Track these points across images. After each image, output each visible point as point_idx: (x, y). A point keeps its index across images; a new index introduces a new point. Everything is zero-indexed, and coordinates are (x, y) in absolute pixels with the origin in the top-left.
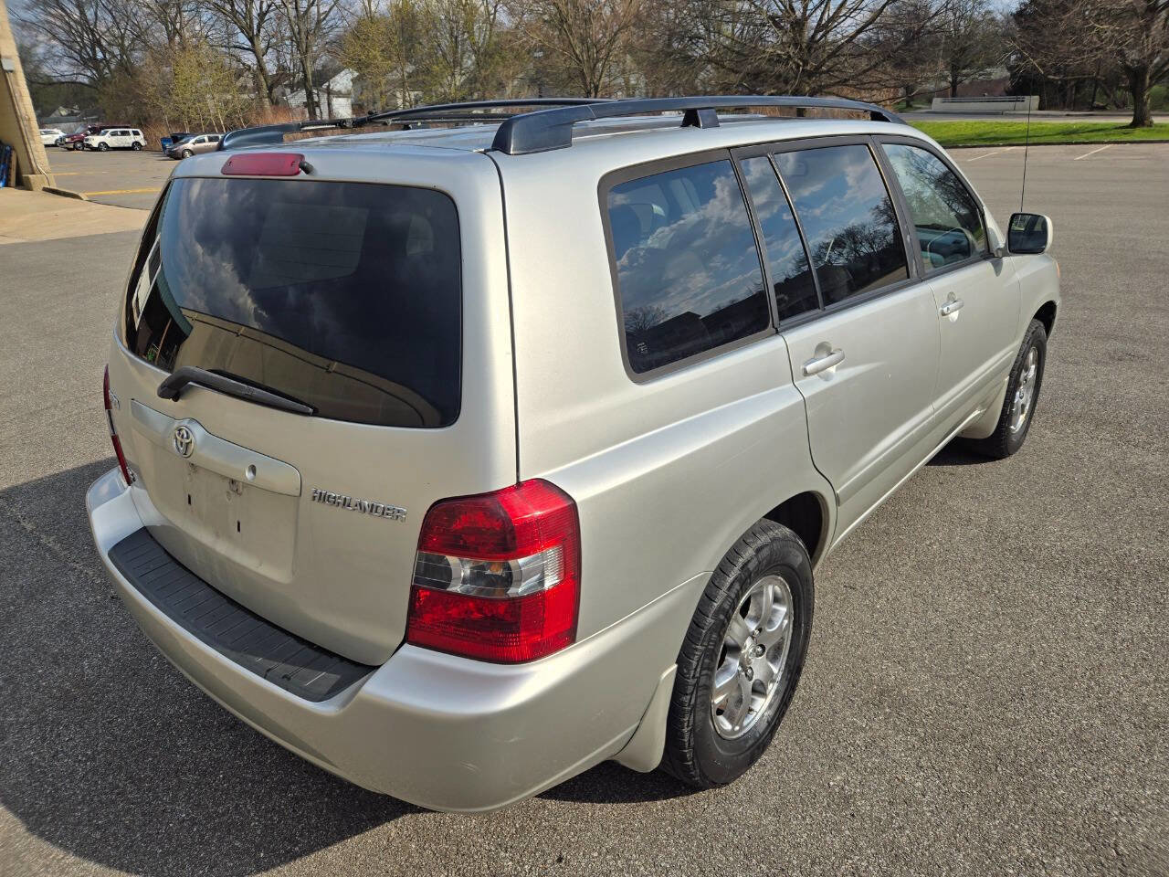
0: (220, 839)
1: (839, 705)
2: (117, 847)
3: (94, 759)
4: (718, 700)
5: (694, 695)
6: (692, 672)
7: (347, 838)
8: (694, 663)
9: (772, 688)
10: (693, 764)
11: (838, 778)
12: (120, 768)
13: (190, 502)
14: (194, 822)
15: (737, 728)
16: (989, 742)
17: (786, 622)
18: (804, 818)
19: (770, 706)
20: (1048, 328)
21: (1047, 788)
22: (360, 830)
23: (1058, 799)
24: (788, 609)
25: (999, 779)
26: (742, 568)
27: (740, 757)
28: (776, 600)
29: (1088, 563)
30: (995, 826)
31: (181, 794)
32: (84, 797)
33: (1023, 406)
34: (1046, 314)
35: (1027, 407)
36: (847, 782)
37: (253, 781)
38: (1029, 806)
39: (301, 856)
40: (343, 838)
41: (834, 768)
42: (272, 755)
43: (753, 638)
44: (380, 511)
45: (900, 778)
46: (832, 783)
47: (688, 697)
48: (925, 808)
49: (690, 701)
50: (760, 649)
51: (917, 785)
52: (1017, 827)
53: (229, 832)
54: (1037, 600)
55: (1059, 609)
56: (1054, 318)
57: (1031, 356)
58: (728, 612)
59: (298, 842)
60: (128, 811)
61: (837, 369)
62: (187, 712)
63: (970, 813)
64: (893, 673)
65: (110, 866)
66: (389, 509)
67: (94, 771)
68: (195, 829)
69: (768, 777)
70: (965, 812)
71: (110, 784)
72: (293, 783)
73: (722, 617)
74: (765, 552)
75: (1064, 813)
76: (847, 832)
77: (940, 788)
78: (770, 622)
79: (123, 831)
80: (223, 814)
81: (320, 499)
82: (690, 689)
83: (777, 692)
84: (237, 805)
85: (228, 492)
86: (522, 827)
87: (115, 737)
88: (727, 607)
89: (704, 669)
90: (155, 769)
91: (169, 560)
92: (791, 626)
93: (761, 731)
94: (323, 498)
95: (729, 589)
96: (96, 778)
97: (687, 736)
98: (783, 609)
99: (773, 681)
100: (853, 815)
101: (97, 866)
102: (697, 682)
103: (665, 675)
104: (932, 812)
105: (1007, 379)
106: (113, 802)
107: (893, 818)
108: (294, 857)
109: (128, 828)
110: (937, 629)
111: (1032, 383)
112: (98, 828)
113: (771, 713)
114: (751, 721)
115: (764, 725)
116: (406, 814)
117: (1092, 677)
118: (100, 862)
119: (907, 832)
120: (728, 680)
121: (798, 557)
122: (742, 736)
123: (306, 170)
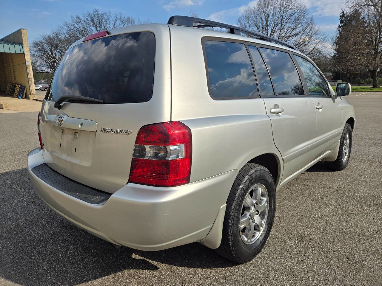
0: (57, 276)
1: (287, 240)
2: (19, 277)
3: (17, 249)
4: (242, 226)
5: (233, 220)
6: (232, 210)
7: (103, 277)
8: (233, 207)
9: (262, 229)
10: (233, 249)
11: (288, 263)
12: (25, 252)
13: (60, 146)
14: (48, 270)
15: (249, 241)
16: (343, 253)
17: (266, 204)
18: (275, 276)
19: (261, 236)
20: (352, 127)
21: (367, 268)
22: (108, 274)
23: (372, 272)
24: (267, 199)
25: (349, 265)
26: (250, 176)
27: (250, 252)
28: (263, 195)
29: (374, 200)
30: (349, 280)
31: (45, 261)
32: (10, 261)
33: (346, 153)
34: (351, 121)
35: (347, 154)
36: (291, 264)
37: (72, 258)
38: (361, 274)
39: (86, 282)
40: (102, 277)
41: (286, 260)
42: (80, 250)
43: (254, 207)
44: (123, 132)
45: (311, 264)
46: (285, 265)
47: (231, 220)
48: (321, 274)
49: (231, 222)
50: (257, 212)
51: (317, 266)
52: (357, 281)
53: (60, 273)
54: (357, 210)
55: (365, 213)
56: (354, 124)
57: (347, 136)
58: (245, 190)
59: (86, 277)
60: (25, 266)
61: (282, 114)
62: (51, 236)
63: (338, 276)
64: (307, 231)
65: (15, 282)
66: (126, 131)
67: (16, 253)
68: (48, 272)
69: (261, 262)
70: (336, 275)
71: (21, 257)
72: (86, 259)
73: (243, 192)
74: (258, 173)
75: (375, 277)
76: (292, 281)
77: (326, 267)
78: (260, 203)
79: (22, 272)
80: (59, 268)
81: (103, 131)
82: (231, 217)
83: (264, 231)
84: (65, 265)
85: (73, 139)
86: (168, 275)
87: (25, 242)
88: (245, 189)
89: (237, 210)
90: (37, 252)
91: (50, 170)
92: (268, 206)
93: (258, 244)
94: (104, 130)
95: (245, 182)
96: (16, 255)
97: (230, 236)
98: (265, 199)
99: (262, 226)
100: (294, 275)
101: (11, 282)
102: (234, 215)
103: (222, 207)
104: (324, 275)
105: (340, 140)
106: (21, 262)
107: (309, 277)
108: (83, 282)
109: (24, 271)
110: (322, 218)
111: (348, 145)
112: (14, 270)
113: (262, 238)
114: (254, 240)
115: (259, 243)
116: (126, 269)
117: (380, 234)
118: (12, 281)
119: (315, 281)
120: (245, 219)
121: (270, 179)
122: (251, 245)
123: (109, 33)
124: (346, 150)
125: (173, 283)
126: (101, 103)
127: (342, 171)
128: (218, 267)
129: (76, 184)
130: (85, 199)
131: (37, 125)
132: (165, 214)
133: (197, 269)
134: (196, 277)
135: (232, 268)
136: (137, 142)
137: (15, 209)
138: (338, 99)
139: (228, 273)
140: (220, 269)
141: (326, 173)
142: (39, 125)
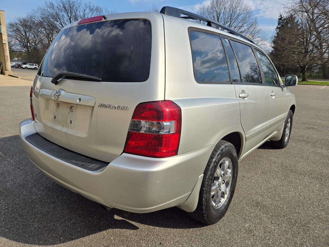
0: (48, 234)
1: (244, 206)
2: (13, 234)
3: (8, 209)
4: (212, 193)
5: (207, 188)
6: (207, 180)
7: (90, 235)
8: (207, 177)
9: (226, 196)
10: (205, 212)
11: (247, 225)
12: (16, 212)
13: (55, 118)
14: (39, 228)
15: (216, 206)
16: (292, 217)
17: (230, 175)
18: (238, 236)
19: (225, 202)
20: (293, 112)
21: (312, 230)
22: (94, 232)
23: (316, 233)
24: (231, 171)
25: (297, 227)
26: (221, 150)
27: (218, 215)
28: (229, 168)
29: (311, 174)
30: (298, 240)
31: (36, 220)
32: (4, 220)
33: (287, 134)
34: (293, 108)
35: (288, 135)
36: (250, 226)
37: (60, 218)
38: (308, 235)
39: (75, 239)
40: (89, 235)
41: (245, 222)
42: (66, 211)
43: (222, 177)
44: (121, 108)
45: (267, 226)
46: (245, 226)
47: (205, 188)
48: (276, 234)
50: (223, 182)
51: (272, 228)
52: (305, 240)
53: (51, 231)
54: (299, 182)
55: (306, 185)
56: (295, 111)
57: (289, 120)
58: (217, 163)
59: (74, 235)
60: (17, 224)
61: (247, 99)
62: (39, 198)
63: (290, 236)
64: (260, 199)
65: (10, 239)
66: (123, 107)
67: (8, 212)
68: (40, 230)
69: (225, 224)
70: (288, 236)
71: (12, 216)
72: (73, 219)
73: (216, 164)
74: (227, 148)
75: (319, 237)
76: (252, 240)
77: (279, 229)
78: (226, 174)
79: (16, 230)
80: (49, 226)
81: (101, 106)
82: (206, 185)
83: (227, 198)
84: (54, 224)
85: (69, 112)
86: (148, 234)
87: (16, 203)
88: (217, 161)
89: (210, 180)
90: (28, 213)
91: (43, 139)
92: (232, 177)
93: (223, 209)
94: (102, 106)
95: (218, 156)
96: (8, 214)
97: (204, 201)
99: (226, 194)
100: (253, 235)
101: (6, 239)
102: (208, 183)
103: (200, 176)
104: (278, 235)
105: (284, 123)
106: (13, 221)
107: (266, 236)
108: (72, 240)
109: (17, 229)
110: (271, 188)
111: (289, 128)
112: (7, 228)
113: (226, 204)
114: (220, 205)
116: (110, 229)
117: (319, 202)
118: (7, 238)
119: (271, 240)
120: (215, 187)
121: (235, 154)
122: (218, 209)
123: (105, 18)
124: (287, 131)
125: (153, 241)
126: (99, 81)
127: (283, 149)
128: (190, 228)
129: (70, 153)
130: (82, 166)
131: (29, 98)
132: (157, 182)
133: (172, 229)
134: (172, 235)
135: (202, 228)
136: (133, 117)
137: (2, 173)
138: (285, 89)
139: (198, 233)
140: (191, 229)
141: (271, 150)
142: (31, 98)
